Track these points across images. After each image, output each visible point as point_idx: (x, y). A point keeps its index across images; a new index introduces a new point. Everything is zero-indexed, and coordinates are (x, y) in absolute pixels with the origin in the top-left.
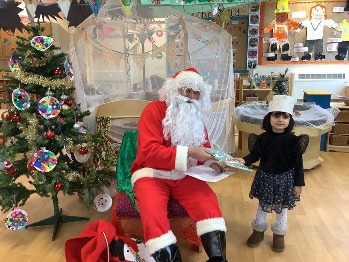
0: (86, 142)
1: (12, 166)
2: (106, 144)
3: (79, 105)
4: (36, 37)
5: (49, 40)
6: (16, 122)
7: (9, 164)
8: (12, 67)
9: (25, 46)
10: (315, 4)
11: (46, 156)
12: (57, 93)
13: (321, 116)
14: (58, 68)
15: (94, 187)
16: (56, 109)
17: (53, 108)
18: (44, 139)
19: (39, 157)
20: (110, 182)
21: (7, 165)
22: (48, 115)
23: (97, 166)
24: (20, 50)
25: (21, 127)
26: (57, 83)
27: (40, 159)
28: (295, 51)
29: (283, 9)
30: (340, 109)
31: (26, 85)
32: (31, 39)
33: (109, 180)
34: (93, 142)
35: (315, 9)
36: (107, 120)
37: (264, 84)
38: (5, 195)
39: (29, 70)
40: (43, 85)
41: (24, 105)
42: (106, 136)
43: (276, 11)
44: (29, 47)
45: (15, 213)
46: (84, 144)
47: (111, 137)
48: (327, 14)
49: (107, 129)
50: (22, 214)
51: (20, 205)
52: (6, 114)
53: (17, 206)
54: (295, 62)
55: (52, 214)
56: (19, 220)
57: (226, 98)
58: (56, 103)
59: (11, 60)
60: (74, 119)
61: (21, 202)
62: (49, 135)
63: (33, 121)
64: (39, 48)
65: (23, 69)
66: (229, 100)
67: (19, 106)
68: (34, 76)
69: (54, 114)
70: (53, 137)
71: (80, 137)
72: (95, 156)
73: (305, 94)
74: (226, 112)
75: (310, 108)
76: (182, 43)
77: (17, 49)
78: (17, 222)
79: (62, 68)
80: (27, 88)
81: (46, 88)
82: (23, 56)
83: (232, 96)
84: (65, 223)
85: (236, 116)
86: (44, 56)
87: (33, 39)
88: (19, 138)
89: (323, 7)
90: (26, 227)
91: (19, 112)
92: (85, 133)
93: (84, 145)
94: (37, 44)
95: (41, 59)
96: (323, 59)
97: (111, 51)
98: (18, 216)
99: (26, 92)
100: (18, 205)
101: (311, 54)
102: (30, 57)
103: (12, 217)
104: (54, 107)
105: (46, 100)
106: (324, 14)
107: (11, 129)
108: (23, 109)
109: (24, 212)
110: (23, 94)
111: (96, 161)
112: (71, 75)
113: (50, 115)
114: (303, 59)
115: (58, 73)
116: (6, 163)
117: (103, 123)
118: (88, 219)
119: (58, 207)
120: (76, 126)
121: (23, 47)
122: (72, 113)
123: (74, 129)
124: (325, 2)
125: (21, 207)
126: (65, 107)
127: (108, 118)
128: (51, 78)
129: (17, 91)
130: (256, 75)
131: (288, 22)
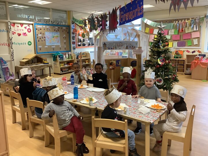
28: (86, 42)
54: (86, 47)
76: (42, 37)
96: (93, 45)
101: (90, 43)
114: (88, 45)
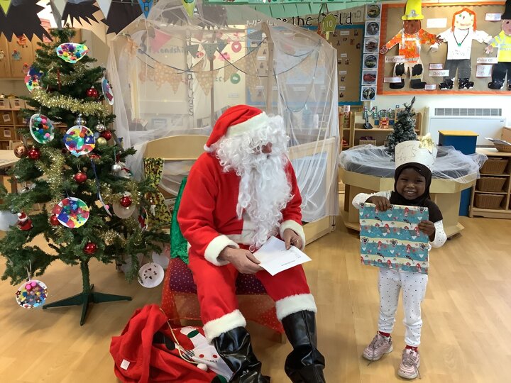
0: (129, 191)
1: (27, 220)
2: (157, 196)
3: (121, 139)
4: (63, 44)
5: (81, 49)
6: (34, 159)
7: (23, 216)
8: (30, 85)
9: (48, 57)
10: (461, 8)
11: (75, 206)
12: (91, 121)
13: (460, 165)
14: (93, 87)
15: (140, 252)
16: (88, 143)
17: (85, 142)
18: (73, 183)
19: (65, 207)
20: (162, 247)
21: (21, 217)
22: (78, 151)
23: (143, 225)
24: (41, 61)
25: (41, 167)
26: (90, 107)
27: (66, 210)
28: (430, 75)
29: (415, 15)
30: (488, 156)
31: (49, 110)
32: (57, 46)
33: (160, 244)
34: (139, 191)
35: (460, 16)
36: (158, 163)
37: (385, 121)
38: (17, 260)
39: (53, 89)
40: (71, 110)
41: (45, 137)
42: (157, 185)
43: (404, 18)
44: (55, 57)
45: (30, 284)
46: (126, 192)
47: (163, 186)
48: (477, 23)
49: (158, 176)
50: (40, 287)
51: (38, 274)
52: (20, 148)
53: (32, 275)
54: (430, 92)
55: (80, 290)
56: (36, 295)
57: (327, 138)
58: (88, 135)
59: (28, 75)
60: (113, 157)
61: (38, 271)
62: (79, 178)
63: (57, 159)
64: (68, 58)
65: (44, 88)
66: (331, 140)
67: (38, 137)
68: (59, 98)
69: (86, 150)
70: (85, 180)
71: (120, 183)
72: (141, 211)
73: (441, 135)
74: (327, 158)
75: (447, 154)
76: (267, 61)
77: (38, 59)
78: (33, 298)
79: (99, 87)
80: (50, 113)
81: (76, 115)
82: (45, 71)
83: (336, 135)
84: (98, 302)
85: (341, 163)
86: (73, 70)
87: (60, 47)
88: (37, 183)
89: (472, 13)
90: (45, 307)
91: (38, 147)
92: (128, 177)
93: (127, 194)
94: (65, 53)
95: (70, 74)
96: (471, 88)
97: (165, 67)
98: (34, 290)
99: (48, 119)
100: (35, 274)
101: (453, 80)
102: (55, 71)
103: (25, 291)
104: (87, 141)
105: (76, 131)
106: (472, 23)
107: (28, 170)
108: (44, 142)
109: (42, 285)
110: (44, 121)
111: (143, 218)
112: (110, 98)
113: (80, 150)
114: (441, 86)
115: (92, 95)
116: (19, 214)
117: (153, 167)
118: (129, 299)
119: (88, 280)
120: (116, 167)
121: (46, 57)
122: (111, 149)
123: (113, 171)
124: (474, 6)
125: (39, 277)
126: (102, 141)
127: (160, 160)
128: (83, 100)
129: (37, 117)
130: (374, 108)
131: (420, 32)
